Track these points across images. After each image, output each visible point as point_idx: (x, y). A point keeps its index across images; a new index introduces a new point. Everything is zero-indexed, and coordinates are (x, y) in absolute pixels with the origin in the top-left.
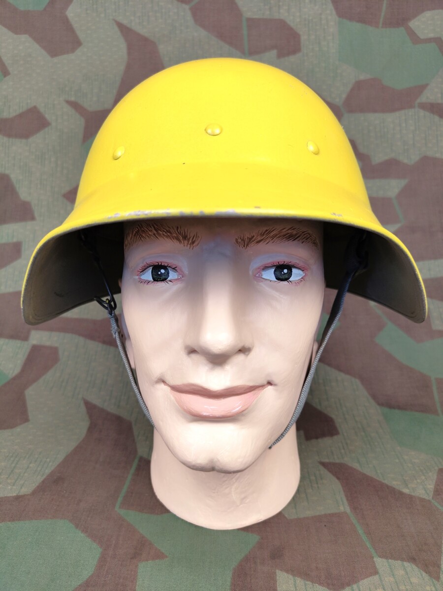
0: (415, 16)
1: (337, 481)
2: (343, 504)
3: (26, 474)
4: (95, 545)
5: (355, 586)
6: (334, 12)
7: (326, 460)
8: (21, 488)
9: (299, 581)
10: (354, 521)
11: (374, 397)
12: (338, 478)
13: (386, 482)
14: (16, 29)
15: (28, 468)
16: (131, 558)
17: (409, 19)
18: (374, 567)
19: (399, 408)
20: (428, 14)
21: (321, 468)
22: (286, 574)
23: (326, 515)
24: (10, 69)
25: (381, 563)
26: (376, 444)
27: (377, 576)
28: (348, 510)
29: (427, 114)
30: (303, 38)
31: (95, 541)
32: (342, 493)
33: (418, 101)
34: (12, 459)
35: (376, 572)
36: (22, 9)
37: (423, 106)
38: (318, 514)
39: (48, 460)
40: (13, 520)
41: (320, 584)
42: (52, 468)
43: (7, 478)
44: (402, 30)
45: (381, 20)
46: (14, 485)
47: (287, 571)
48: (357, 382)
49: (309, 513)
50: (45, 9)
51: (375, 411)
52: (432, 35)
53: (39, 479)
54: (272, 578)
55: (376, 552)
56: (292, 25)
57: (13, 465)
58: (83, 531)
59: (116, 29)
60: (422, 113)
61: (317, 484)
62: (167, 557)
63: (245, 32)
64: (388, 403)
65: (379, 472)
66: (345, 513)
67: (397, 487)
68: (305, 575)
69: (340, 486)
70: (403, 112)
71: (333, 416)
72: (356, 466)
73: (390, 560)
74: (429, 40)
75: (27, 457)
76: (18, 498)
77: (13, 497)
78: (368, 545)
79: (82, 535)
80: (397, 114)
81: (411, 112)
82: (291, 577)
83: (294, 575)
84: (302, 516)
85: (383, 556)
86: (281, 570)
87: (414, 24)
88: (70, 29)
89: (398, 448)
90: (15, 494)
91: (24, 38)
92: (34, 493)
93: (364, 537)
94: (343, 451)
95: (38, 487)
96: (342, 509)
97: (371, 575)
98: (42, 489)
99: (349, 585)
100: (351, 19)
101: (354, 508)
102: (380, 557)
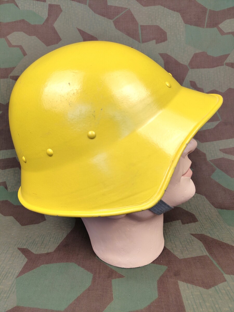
0: (221, 22)
1: (200, 242)
2: (205, 252)
3: (49, 244)
4: (89, 273)
5: (216, 287)
6: (183, 21)
7: (194, 233)
8: (48, 249)
9: (189, 285)
10: (212, 259)
11: (213, 204)
12: (201, 241)
13: (224, 242)
14: (30, 34)
15: (50, 241)
16: (108, 278)
17: (219, 24)
18: (224, 278)
19: (226, 209)
20: (228, 21)
21: (192, 236)
22: (182, 282)
23: (197, 257)
24: (27, 52)
25: (226, 276)
26: (217, 225)
27: (226, 282)
28: (208, 254)
29: (230, 68)
30: (168, 34)
31: (89, 271)
32: (204, 247)
33: (225, 62)
34: (41, 237)
35: (225, 281)
36: (32, 24)
37: (228, 64)
38: (193, 256)
39: (59, 237)
40: (48, 264)
41: (200, 286)
42: (62, 240)
43: (41, 245)
44: (215, 29)
45: (206, 24)
46: (44, 248)
47: (183, 281)
48: (204, 197)
49: (189, 256)
50: (44, 24)
51: (214, 211)
52: (230, 31)
53: (56, 245)
54: (176, 284)
55: (224, 272)
56: (162, 28)
57: (43, 240)
58: (82, 267)
59: (78, 32)
60: (227, 68)
61: (191, 243)
62: (124, 277)
63: (140, 32)
64: (220, 207)
65: (220, 237)
66: (207, 256)
67: (230, 244)
68: (192, 282)
69: (202, 244)
70: (218, 67)
71: (194, 214)
72: (209, 235)
73: (231, 275)
74: (229, 33)
75: (48, 236)
76: (48, 254)
77: (45, 253)
78: (220, 269)
79: (83, 269)
80: (215, 68)
81: (222, 67)
82: (185, 283)
83: (186, 283)
84: (186, 257)
85: (228, 273)
86: (180, 281)
87: (221, 26)
88: (55, 32)
89: (228, 227)
90: (46, 252)
91: (34, 38)
92: (55, 251)
93: (217, 266)
94: (201, 229)
95: (56, 249)
96: (205, 254)
97: (223, 282)
98: (58, 249)
99: (213, 286)
100: (191, 24)
101: (211, 253)
102: (226, 274)
